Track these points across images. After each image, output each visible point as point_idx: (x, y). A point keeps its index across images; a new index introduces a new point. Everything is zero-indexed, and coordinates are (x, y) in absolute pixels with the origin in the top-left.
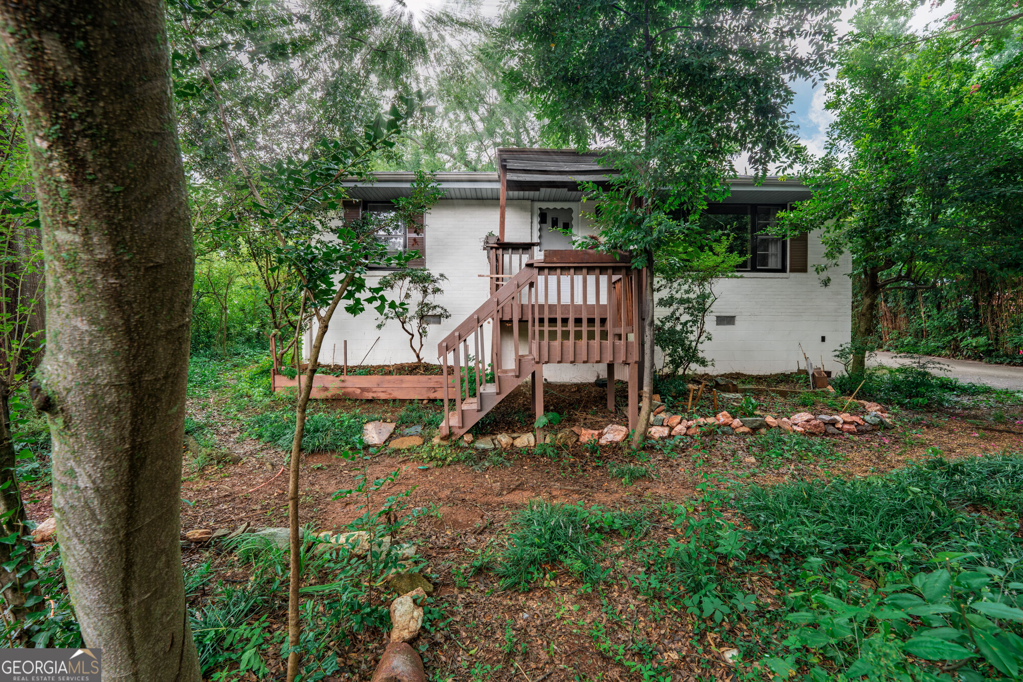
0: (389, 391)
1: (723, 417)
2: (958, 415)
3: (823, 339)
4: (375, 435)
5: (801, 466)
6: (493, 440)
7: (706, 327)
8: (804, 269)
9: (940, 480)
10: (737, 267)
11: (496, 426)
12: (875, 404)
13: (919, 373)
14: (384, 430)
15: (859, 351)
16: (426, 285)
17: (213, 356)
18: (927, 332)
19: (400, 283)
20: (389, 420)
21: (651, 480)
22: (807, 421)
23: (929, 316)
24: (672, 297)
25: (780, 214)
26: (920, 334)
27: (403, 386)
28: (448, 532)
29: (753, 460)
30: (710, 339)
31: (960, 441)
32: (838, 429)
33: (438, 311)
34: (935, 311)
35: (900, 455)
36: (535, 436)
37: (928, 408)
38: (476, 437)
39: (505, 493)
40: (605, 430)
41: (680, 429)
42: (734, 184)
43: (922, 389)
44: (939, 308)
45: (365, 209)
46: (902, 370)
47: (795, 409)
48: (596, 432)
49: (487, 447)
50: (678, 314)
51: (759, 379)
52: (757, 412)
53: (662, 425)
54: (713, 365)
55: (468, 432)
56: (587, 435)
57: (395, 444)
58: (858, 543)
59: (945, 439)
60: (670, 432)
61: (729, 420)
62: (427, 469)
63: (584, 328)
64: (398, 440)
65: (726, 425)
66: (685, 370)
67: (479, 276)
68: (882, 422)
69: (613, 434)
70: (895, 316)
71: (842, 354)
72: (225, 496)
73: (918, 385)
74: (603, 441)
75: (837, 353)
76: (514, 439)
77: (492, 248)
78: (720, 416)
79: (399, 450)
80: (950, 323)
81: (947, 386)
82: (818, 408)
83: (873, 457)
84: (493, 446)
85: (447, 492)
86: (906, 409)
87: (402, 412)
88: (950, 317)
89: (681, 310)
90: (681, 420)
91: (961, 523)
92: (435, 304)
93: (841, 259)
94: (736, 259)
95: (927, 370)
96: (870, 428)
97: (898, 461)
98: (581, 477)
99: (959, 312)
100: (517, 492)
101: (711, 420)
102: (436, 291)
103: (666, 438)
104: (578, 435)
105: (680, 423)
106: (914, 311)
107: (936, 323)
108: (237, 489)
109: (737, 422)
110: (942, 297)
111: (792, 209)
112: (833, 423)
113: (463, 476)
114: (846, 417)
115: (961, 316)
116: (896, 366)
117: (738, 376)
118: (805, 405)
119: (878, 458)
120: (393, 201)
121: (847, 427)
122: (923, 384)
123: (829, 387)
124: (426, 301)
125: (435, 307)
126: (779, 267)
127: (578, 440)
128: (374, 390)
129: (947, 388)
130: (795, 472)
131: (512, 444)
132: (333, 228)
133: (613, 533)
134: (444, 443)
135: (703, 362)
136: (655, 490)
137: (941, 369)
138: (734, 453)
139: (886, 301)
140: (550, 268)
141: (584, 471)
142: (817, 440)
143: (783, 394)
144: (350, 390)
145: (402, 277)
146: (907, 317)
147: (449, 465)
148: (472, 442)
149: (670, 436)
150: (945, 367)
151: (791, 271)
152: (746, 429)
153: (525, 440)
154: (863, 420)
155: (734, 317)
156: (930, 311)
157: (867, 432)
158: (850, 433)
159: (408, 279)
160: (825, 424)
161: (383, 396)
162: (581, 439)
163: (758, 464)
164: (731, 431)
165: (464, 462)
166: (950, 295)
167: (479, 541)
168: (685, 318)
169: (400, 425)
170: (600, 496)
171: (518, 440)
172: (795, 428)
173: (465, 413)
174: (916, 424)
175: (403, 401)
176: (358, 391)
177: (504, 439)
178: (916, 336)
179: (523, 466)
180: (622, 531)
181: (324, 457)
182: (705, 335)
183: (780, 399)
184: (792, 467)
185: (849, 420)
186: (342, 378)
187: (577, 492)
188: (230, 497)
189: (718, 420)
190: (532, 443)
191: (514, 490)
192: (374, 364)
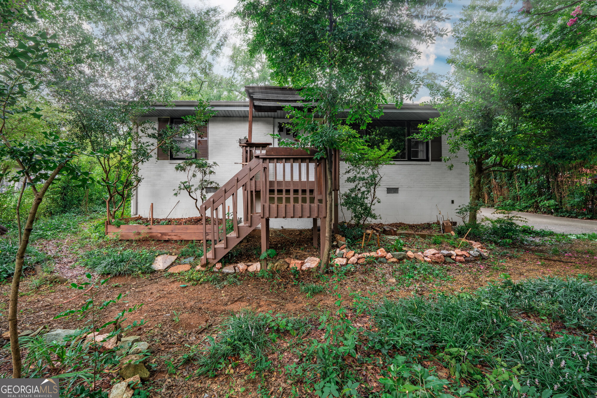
0: (179, 235)
1: (381, 252)
2: (531, 250)
3: (453, 202)
4: (161, 264)
5: (424, 285)
6: (234, 267)
7: (377, 195)
8: (440, 160)
9: (507, 296)
10: (393, 158)
11: (241, 257)
12: (478, 243)
13: (508, 223)
14: (168, 260)
15: (473, 210)
16: (205, 169)
17: (79, 213)
18: (520, 197)
19: (188, 168)
20: (173, 254)
21: (326, 295)
22: (434, 254)
23: (521, 188)
24: (355, 177)
25: (420, 126)
26: (516, 198)
27: (188, 231)
28: (179, 333)
29: (394, 280)
30: (379, 202)
31: (529, 267)
32: (453, 259)
33: (214, 185)
34: (524, 185)
35: (488, 277)
36: (261, 264)
37: (513, 245)
38: (224, 265)
39: (229, 303)
40: (306, 261)
41: (353, 259)
42: (385, 108)
43: (510, 234)
44: (526, 183)
45: (172, 123)
46: (499, 221)
47: (429, 246)
48: (300, 262)
49: (230, 271)
50: (359, 187)
51: (412, 227)
52: (404, 249)
53: (343, 257)
54: (380, 218)
55: (218, 262)
56: (294, 264)
57: (171, 270)
58: (441, 342)
59: (519, 266)
60: (347, 261)
61: (384, 254)
62: (185, 287)
63: (300, 196)
64: (175, 267)
65: (382, 257)
66: (364, 221)
67: (235, 163)
68: (481, 255)
69: (311, 263)
70: (501, 187)
71: (461, 212)
72: (46, 306)
73: (507, 231)
74: (304, 268)
75: (458, 211)
76: (248, 266)
77: (243, 146)
78: (379, 251)
79: (173, 274)
80: (533, 192)
81: (527, 231)
82: (444, 245)
83: (471, 279)
84: (234, 271)
85: (192, 303)
86: (500, 246)
87: (184, 249)
88: (533, 188)
89: (361, 185)
90: (355, 253)
91: (513, 327)
92: (211, 180)
93: (459, 153)
94: (392, 153)
95: (513, 221)
96: (473, 259)
97: (486, 281)
98: (282, 292)
99: (538, 185)
100: (238, 302)
101: (373, 254)
102: (211, 172)
103: (344, 265)
104: (289, 264)
105: (354, 256)
106: (512, 185)
107: (525, 192)
108: (56, 300)
109: (389, 255)
110: (528, 176)
111: (428, 123)
112: (450, 256)
113: (207, 291)
114: (458, 251)
115: (539, 188)
116: (495, 219)
117: (400, 225)
118: (435, 244)
119: (474, 279)
120: (183, 117)
121: (458, 258)
122: (511, 230)
123: (452, 232)
124: (205, 178)
125: (211, 183)
126: (425, 158)
127: (288, 267)
128: (169, 234)
129: (527, 232)
130: (419, 289)
131: (247, 269)
132: (150, 134)
133: (286, 332)
134: (203, 269)
135: (374, 217)
136: (326, 301)
137: (521, 221)
138: (384, 275)
139: (495, 179)
140: (270, 159)
141: (286, 288)
142: (438, 267)
143: (423, 236)
144: (154, 234)
145: (191, 164)
146: (508, 188)
147: (201, 284)
148: (221, 268)
149: (347, 264)
150: (524, 219)
151: (432, 161)
152: (394, 260)
153: (255, 267)
154: (469, 254)
155: (397, 189)
156: (521, 184)
157: (471, 261)
158: (461, 262)
159: (194, 166)
160: (445, 256)
161: (175, 238)
162: (291, 266)
163: (396, 283)
164: (385, 261)
165: (211, 281)
166: (532, 175)
167: (198, 338)
168: (363, 189)
169: (181, 257)
170: (290, 306)
171: (251, 267)
172: (426, 259)
173: (217, 250)
174: (503, 256)
175: (187, 241)
176: (159, 235)
177: (241, 266)
178: (514, 200)
179: (248, 284)
180: (291, 332)
181: (123, 279)
182: (376, 200)
183: (421, 240)
184: (418, 285)
185: (460, 253)
186: (149, 227)
187: (276, 303)
188: (49, 307)
189: (378, 254)
190: (259, 269)
191: (236, 301)
192: (175, 218)
